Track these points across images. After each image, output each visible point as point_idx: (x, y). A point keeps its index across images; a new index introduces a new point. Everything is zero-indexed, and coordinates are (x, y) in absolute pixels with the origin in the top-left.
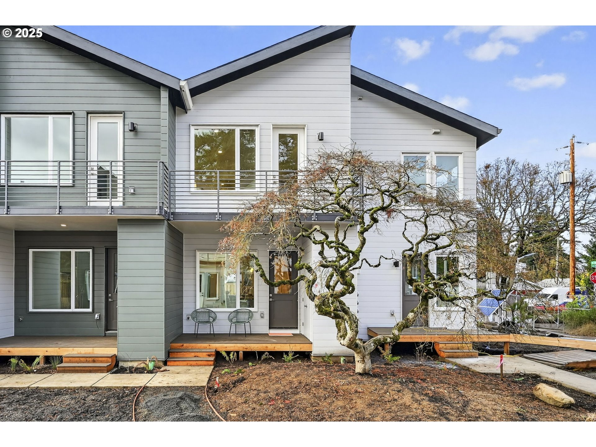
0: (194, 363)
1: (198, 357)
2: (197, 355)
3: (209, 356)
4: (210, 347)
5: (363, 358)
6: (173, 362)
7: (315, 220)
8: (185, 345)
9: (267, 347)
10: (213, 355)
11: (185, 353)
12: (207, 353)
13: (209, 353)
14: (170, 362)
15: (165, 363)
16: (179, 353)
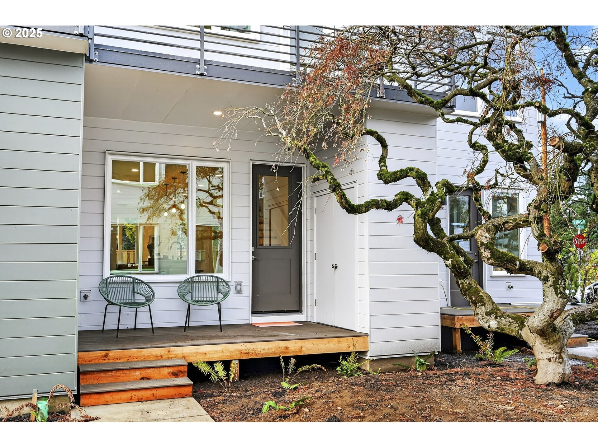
0: (148, 393)
1: (149, 379)
2: (147, 376)
3: (175, 375)
4: (170, 356)
5: (560, 353)
6: (97, 396)
7: (381, 97)
8: (112, 354)
9: (287, 348)
10: (184, 372)
11: (118, 373)
12: (171, 370)
13: (175, 370)
14: (88, 396)
15: (77, 399)
16: (103, 375)
